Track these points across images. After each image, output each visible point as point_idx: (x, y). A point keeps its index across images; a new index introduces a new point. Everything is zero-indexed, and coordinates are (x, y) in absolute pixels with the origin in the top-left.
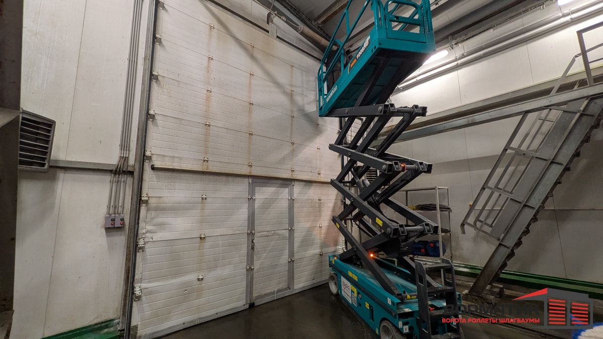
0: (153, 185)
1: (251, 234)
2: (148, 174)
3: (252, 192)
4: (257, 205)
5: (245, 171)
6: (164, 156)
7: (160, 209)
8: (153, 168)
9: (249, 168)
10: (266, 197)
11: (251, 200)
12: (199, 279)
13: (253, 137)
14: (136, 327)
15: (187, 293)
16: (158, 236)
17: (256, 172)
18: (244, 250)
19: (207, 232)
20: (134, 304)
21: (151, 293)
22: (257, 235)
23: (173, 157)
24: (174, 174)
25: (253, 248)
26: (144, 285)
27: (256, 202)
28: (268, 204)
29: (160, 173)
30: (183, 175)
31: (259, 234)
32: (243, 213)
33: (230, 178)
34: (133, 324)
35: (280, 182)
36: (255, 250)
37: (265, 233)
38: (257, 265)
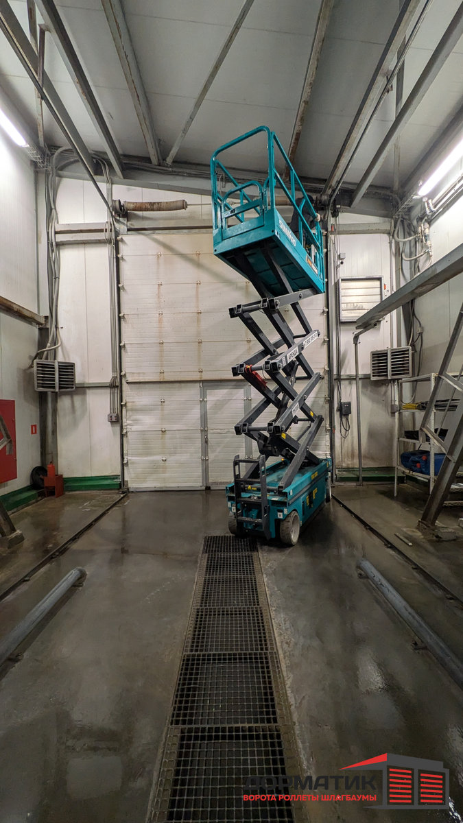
0: (129, 394)
1: (204, 431)
2: (125, 387)
3: (204, 395)
4: (208, 407)
5: (196, 377)
6: (133, 373)
7: (134, 410)
8: (127, 383)
9: (199, 374)
10: (218, 398)
11: (203, 402)
12: (163, 460)
13: (203, 344)
14: (127, 481)
15: (155, 468)
16: (134, 428)
17: (206, 376)
18: (198, 443)
19: (166, 427)
20: (125, 468)
21: (133, 463)
22: (210, 431)
23: (139, 373)
24: (141, 385)
25: (206, 442)
26: (129, 458)
27: (208, 403)
28: (220, 405)
29: (133, 386)
30: (147, 385)
31: (211, 431)
32: (196, 413)
33: (183, 385)
34: (126, 479)
35: (234, 383)
36: (209, 444)
37: (219, 431)
38: (211, 456)
